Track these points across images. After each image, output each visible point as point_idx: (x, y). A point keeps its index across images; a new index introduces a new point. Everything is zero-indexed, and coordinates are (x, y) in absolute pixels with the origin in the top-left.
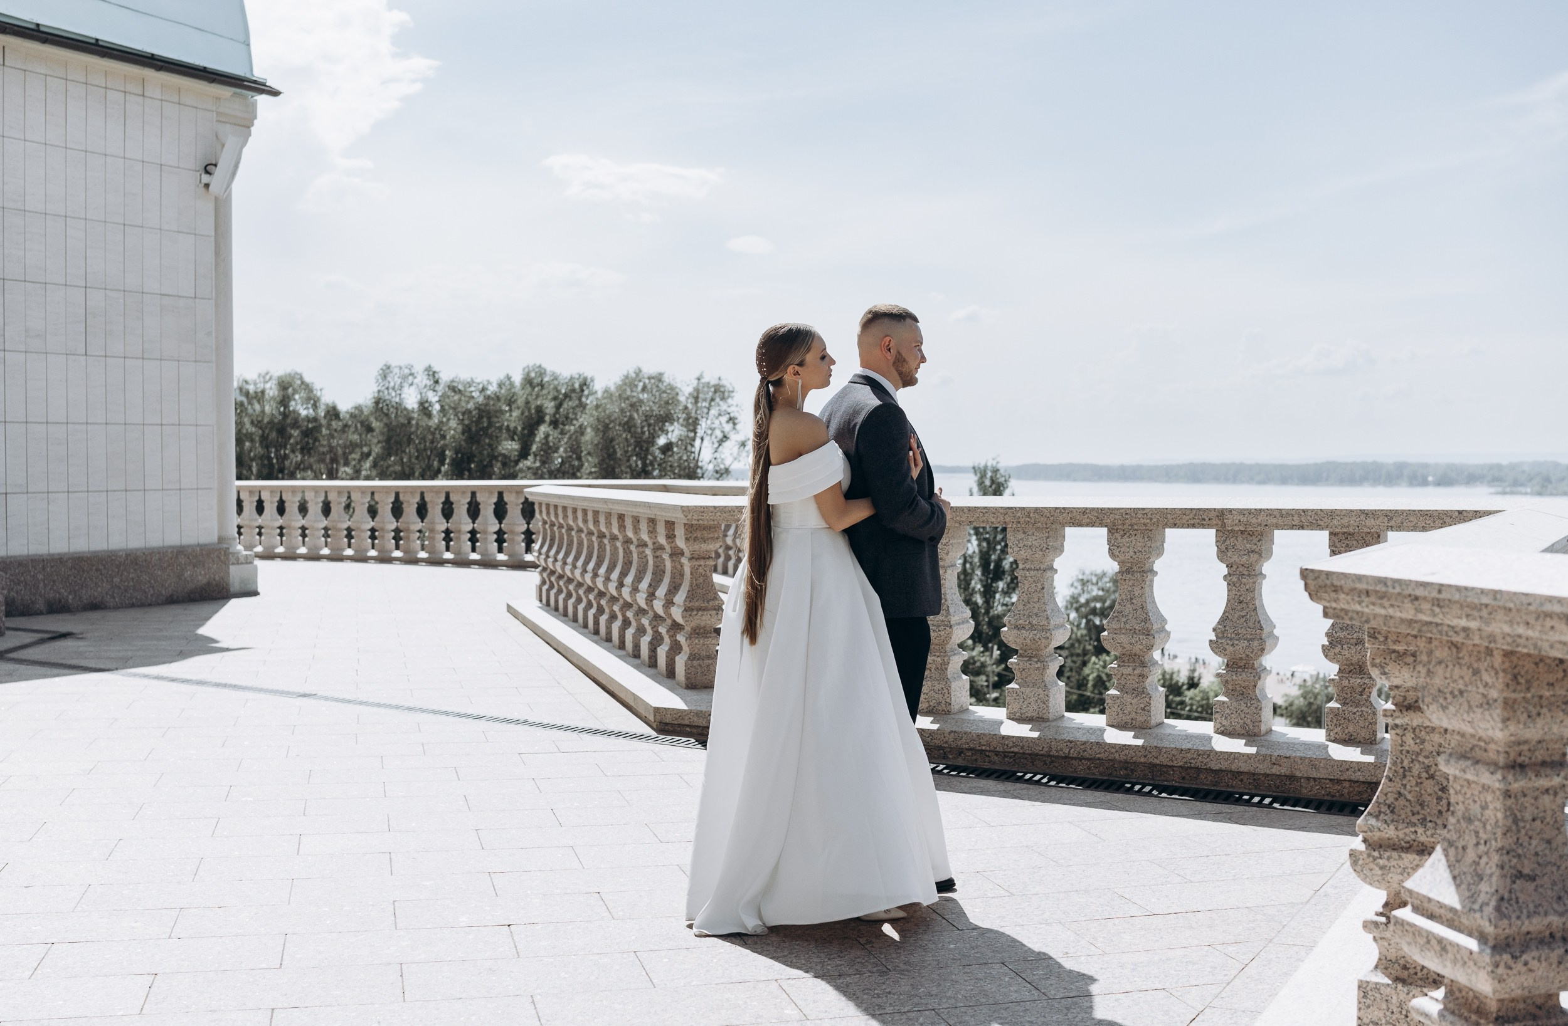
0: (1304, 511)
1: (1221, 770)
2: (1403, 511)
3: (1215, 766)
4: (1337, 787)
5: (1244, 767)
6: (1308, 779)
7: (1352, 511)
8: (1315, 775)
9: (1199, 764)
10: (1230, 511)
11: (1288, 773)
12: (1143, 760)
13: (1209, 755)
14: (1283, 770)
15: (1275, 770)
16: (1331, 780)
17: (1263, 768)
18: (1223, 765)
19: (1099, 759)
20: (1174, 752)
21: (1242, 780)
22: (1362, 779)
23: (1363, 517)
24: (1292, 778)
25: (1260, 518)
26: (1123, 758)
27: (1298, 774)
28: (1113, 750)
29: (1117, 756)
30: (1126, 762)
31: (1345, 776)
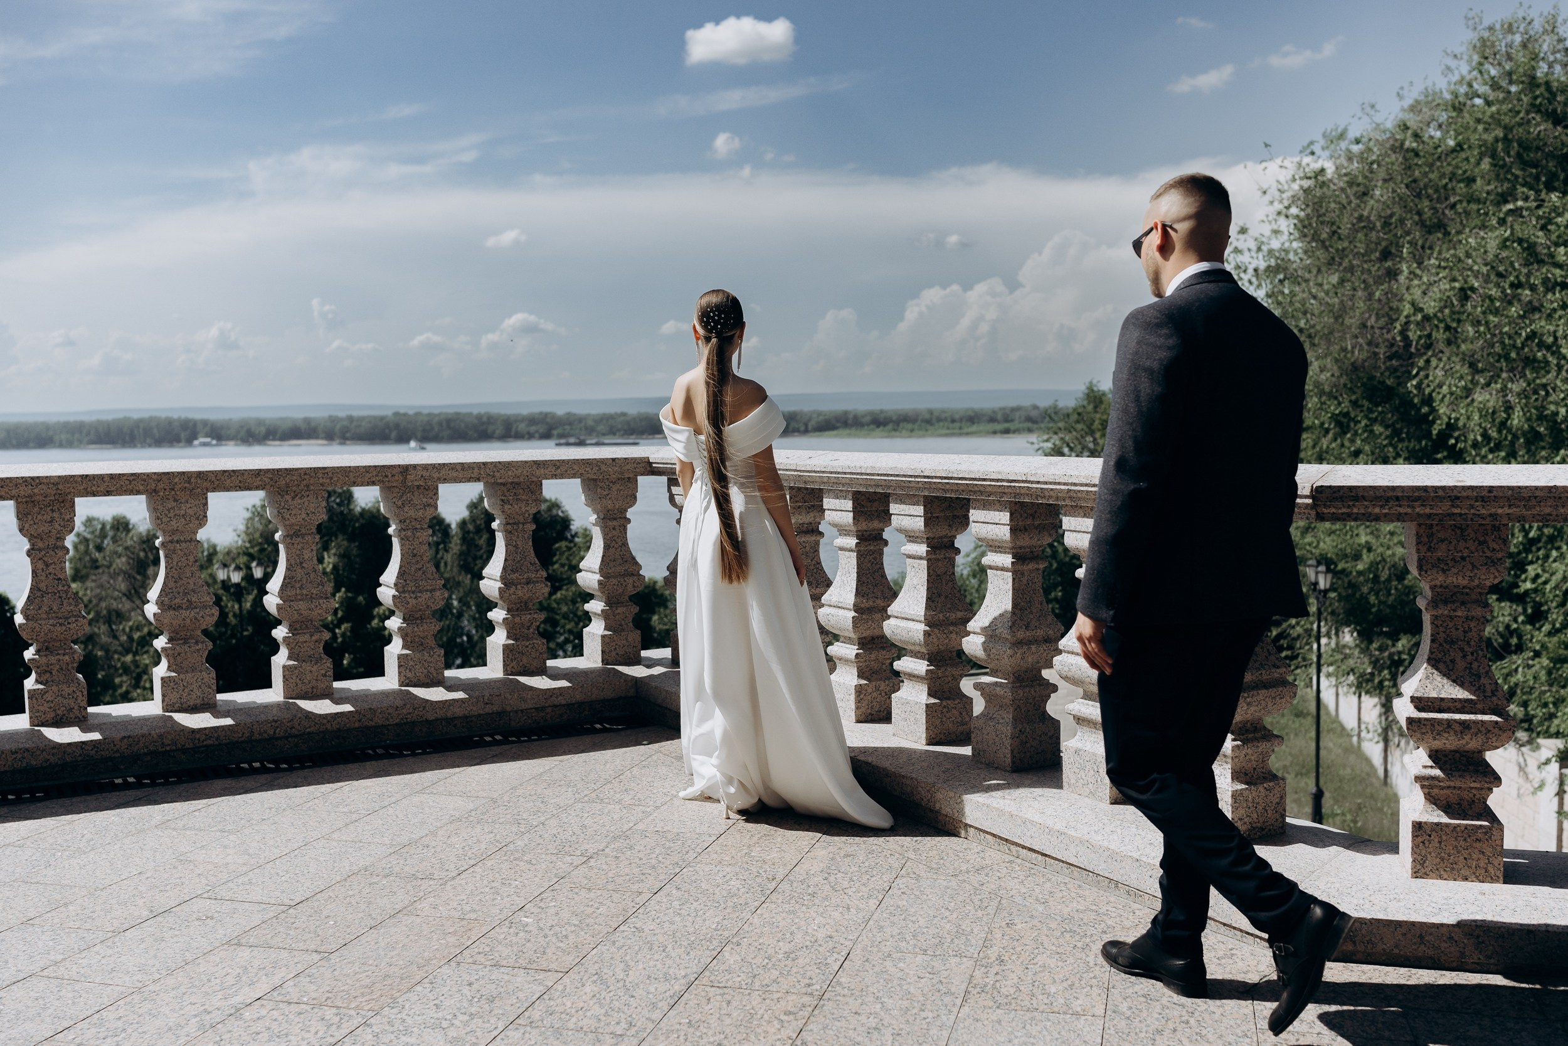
0: (484, 464)
1: (437, 720)
2: (569, 461)
3: (431, 717)
4: (542, 714)
5: (458, 711)
6: (516, 712)
7: (526, 462)
8: (523, 706)
9: (415, 718)
10: (415, 466)
11: (500, 710)
12: (357, 725)
13: (424, 708)
14: (495, 708)
15: (488, 709)
16: (536, 709)
17: (476, 710)
18: (440, 714)
19: (309, 733)
20: (390, 711)
21: (455, 726)
22: (563, 702)
23: (534, 467)
24: (502, 714)
25: (443, 472)
26: (335, 726)
27: (509, 709)
28: (325, 721)
29: (329, 726)
30: (339, 730)
31: (549, 703)
